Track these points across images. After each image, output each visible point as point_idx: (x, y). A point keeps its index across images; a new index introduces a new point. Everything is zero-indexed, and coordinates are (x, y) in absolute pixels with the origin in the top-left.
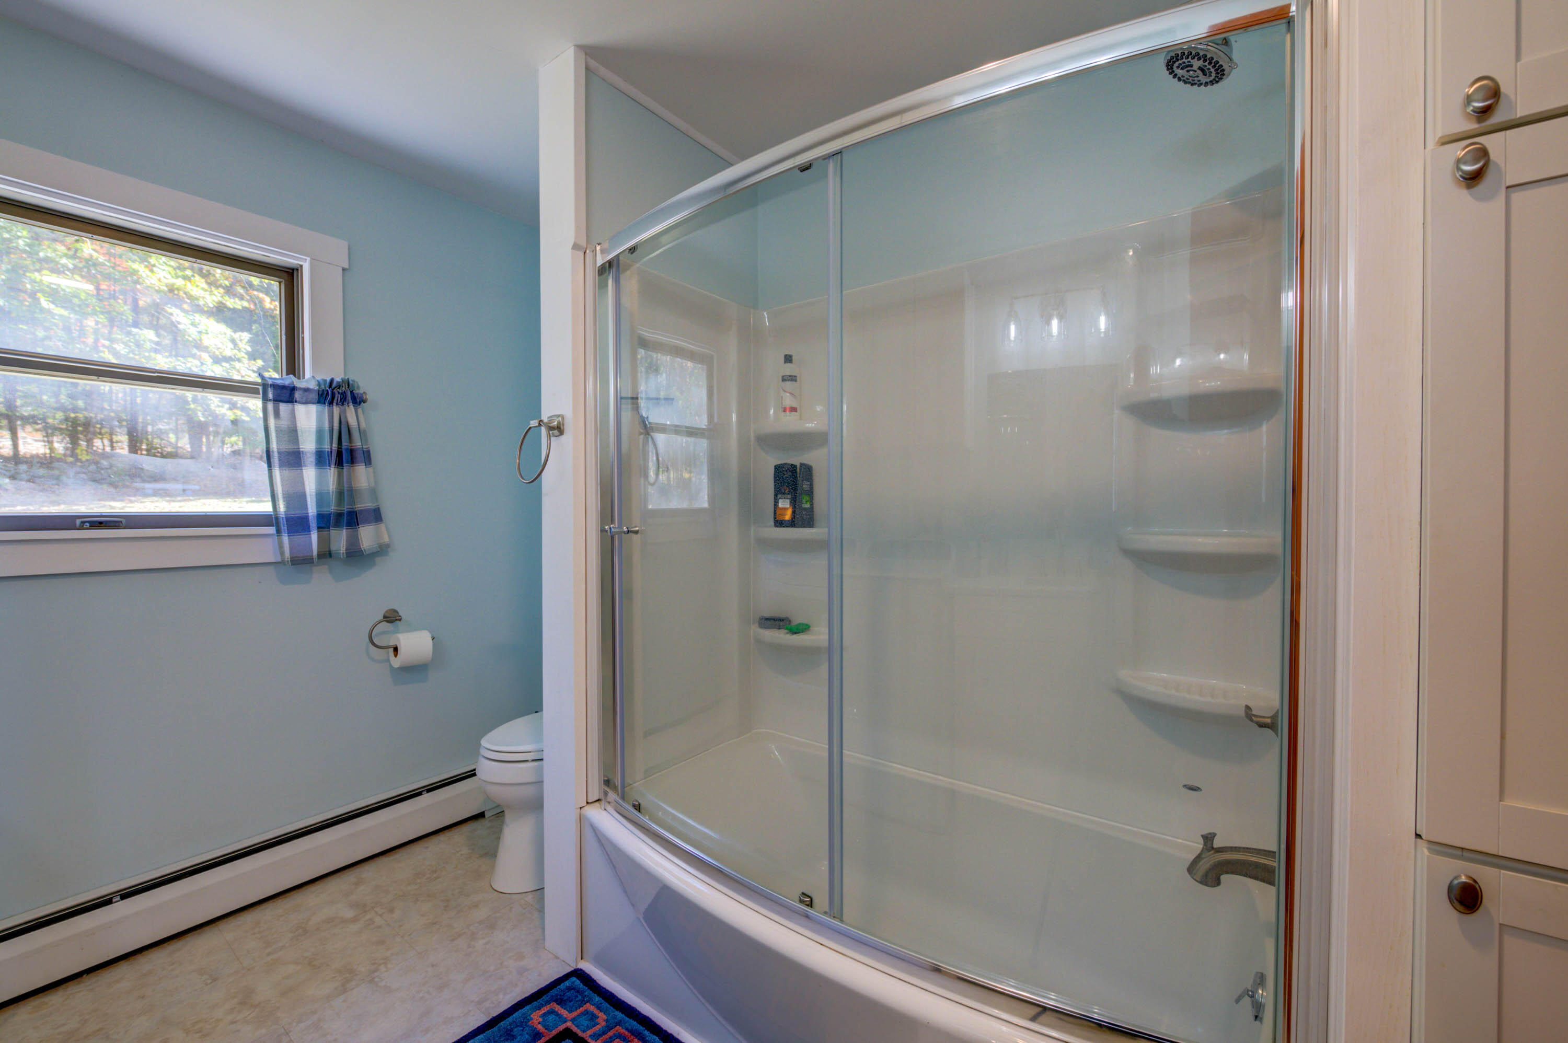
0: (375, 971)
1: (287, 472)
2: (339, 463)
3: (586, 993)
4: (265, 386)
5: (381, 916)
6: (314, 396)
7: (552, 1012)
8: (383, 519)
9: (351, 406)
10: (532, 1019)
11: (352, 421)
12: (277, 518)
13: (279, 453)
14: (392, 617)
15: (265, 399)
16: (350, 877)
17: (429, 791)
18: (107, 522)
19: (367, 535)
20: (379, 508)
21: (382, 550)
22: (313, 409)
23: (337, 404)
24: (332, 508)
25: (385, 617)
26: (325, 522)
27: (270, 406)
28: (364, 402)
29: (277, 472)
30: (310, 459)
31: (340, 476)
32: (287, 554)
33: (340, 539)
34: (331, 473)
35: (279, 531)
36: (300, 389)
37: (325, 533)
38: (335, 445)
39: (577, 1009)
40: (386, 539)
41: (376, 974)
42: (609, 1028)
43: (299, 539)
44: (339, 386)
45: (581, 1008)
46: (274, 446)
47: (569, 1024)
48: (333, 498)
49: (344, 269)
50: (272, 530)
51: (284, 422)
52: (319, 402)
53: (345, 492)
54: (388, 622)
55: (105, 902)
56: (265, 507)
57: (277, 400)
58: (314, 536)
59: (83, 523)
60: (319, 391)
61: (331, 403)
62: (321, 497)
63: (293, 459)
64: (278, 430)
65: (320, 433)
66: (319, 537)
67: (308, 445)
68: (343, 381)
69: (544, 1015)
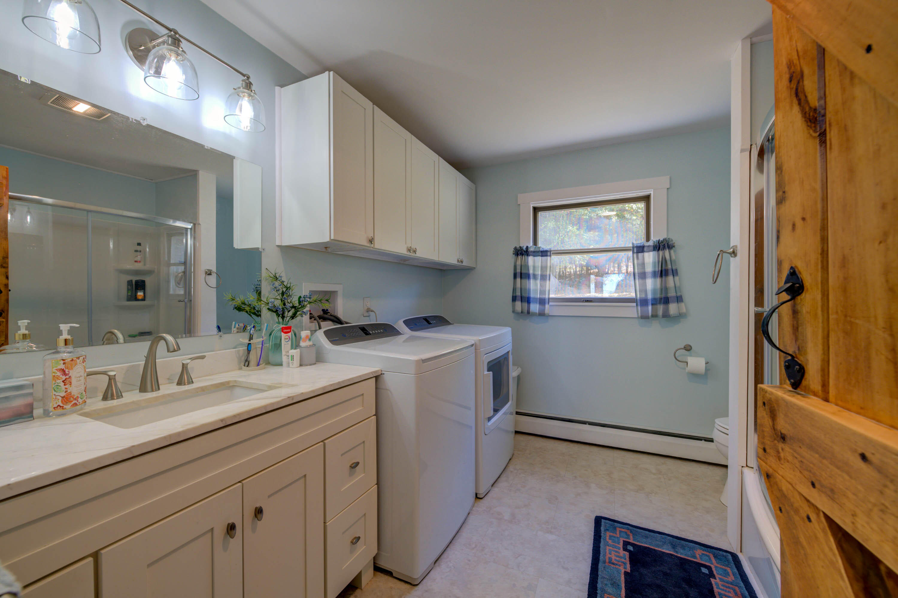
0: (651, 493)
1: (641, 281)
2: (661, 276)
3: (731, 564)
4: (633, 247)
5: (664, 479)
6: (652, 248)
7: (708, 556)
8: (684, 301)
9: (667, 250)
10: (697, 551)
11: (668, 257)
12: (637, 300)
13: (638, 273)
14: (688, 348)
15: (633, 253)
16: (662, 460)
17: (705, 440)
18: (589, 300)
19: (673, 308)
20: (681, 296)
21: (680, 316)
22: (651, 254)
23: (661, 250)
24: (658, 296)
25: (684, 347)
26: (655, 302)
27: (635, 255)
28: (674, 247)
29: (637, 281)
30: (649, 275)
31: (662, 281)
32: (640, 315)
33: (660, 308)
34: (658, 280)
35: (637, 305)
36: (646, 246)
37: (655, 306)
38: (660, 268)
39: (721, 565)
40: (684, 310)
41: (650, 495)
42: (731, 583)
43: (645, 308)
44: (662, 242)
45: (724, 567)
46: (636, 271)
47: (712, 566)
48: (659, 292)
49: (667, 189)
50: (635, 304)
51: (640, 261)
52: (654, 250)
53: (664, 289)
54: (686, 350)
55: (584, 423)
56: (633, 295)
57: (638, 252)
58: (650, 308)
59: (583, 300)
60: (654, 245)
61: (659, 250)
62: (654, 291)
63: (643, 276)
64: (638, 264)
65: (654, 263)
66: (652, 308)
67: (649, 269)
68: (664, 240)
69: (703, 554)
